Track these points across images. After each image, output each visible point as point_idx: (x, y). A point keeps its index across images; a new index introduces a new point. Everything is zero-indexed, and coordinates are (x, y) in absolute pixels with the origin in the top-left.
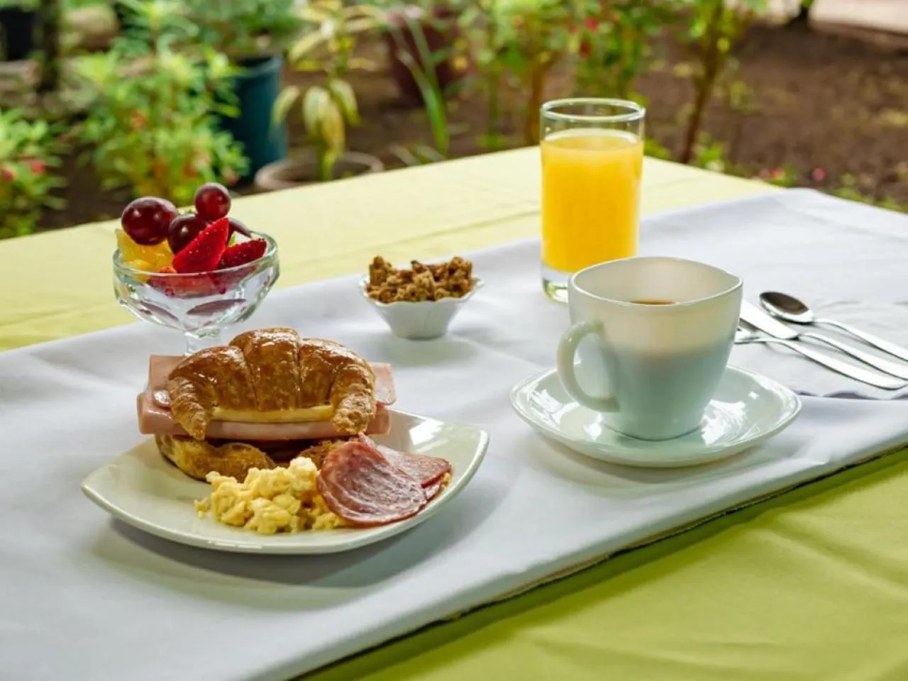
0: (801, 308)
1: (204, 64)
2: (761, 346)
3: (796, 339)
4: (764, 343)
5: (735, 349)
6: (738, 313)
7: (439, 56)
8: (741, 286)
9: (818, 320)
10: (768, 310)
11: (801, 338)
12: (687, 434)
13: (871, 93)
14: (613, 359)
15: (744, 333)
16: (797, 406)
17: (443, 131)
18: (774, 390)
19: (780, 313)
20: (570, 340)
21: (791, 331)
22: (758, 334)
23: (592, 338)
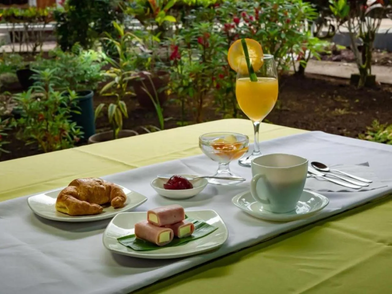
0: (324, 167)
1: (67, 94)
2: (314, 178)
3: (324, 176)
4: (314, 177)
5: (307, 179)
6: (307, 169)
7: (161, 90)
8: (308, 162)
9: (331, 170)
10: (314, 168)
11: (326, 175)
12: (292, 211)
13: (330, 102)
14: (269, 186)
15: (308, 175)
16: (327, 201)
17: (162, 120)
18: (319, 197)
19: (318, 169)
20: (254, 180)
21: (322, 174)
22: (312, 175)
23: (261, 180)
